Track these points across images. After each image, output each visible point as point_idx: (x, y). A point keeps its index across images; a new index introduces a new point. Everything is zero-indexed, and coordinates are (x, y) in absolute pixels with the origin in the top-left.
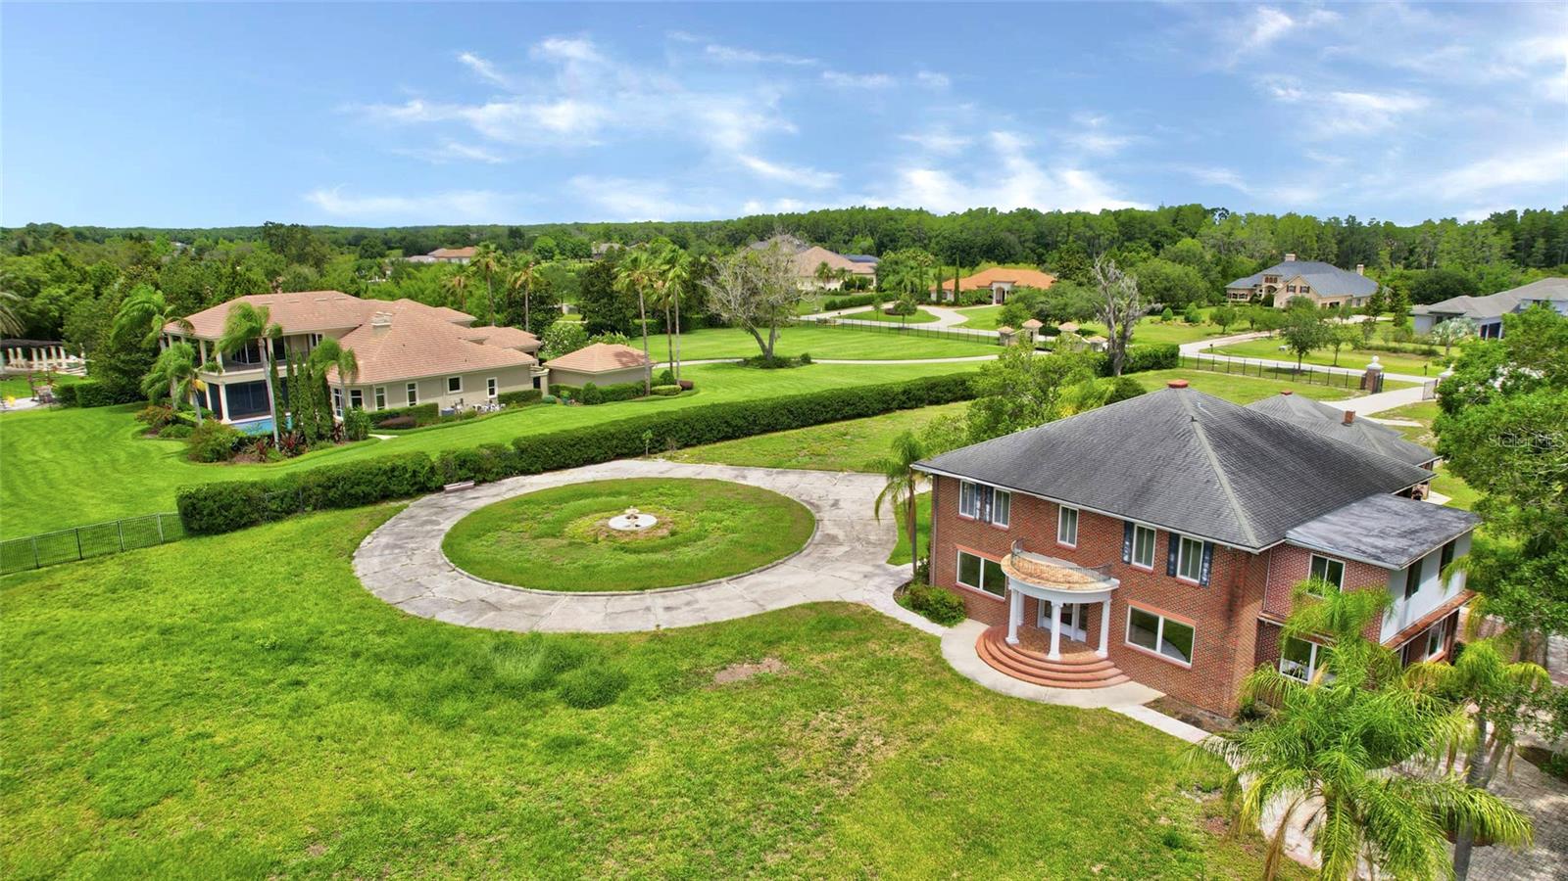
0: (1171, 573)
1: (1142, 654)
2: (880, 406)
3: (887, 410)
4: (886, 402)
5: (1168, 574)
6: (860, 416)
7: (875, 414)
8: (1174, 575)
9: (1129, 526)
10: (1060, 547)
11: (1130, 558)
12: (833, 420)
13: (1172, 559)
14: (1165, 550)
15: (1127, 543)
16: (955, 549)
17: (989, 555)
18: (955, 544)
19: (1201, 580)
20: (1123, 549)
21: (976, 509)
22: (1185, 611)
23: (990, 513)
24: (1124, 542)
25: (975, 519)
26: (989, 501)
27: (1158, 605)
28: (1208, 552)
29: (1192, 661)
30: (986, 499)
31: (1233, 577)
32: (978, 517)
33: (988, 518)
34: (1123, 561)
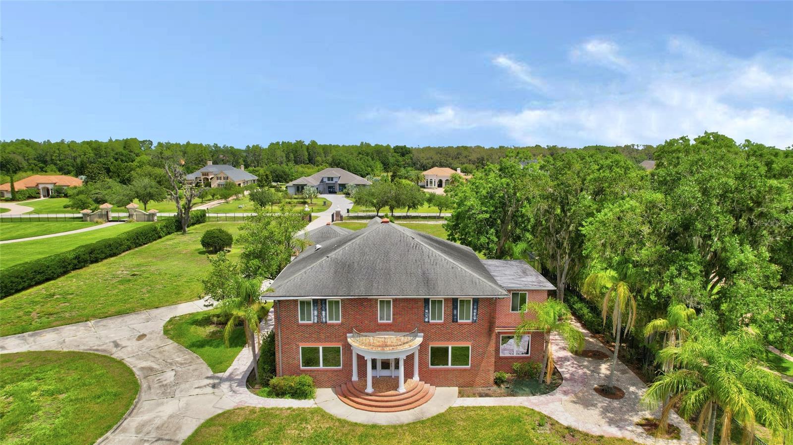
0: (455, 320)
1: (441, 370)
2: (62, 270)
3: (65, 273)
4: (64, 267)
5: (453, 322)
6: (48, 280)
7: (59, 276)
8: (457, 321)
9: (426, 301)
10: (382, 325)
11: (429, 319)
12: (30, 286)
13: (455, 313)
14: (450, 309)
15: (427, 311)
16: (298, 347)
17: (327, 343)
18: (298, 343)
19: (473, 319)
20: (424, 315)
21: (314, 316)
22: (465, 339)
23: (326, 316)
24: (425, 311)
25: (314, 323)
26: (324, 309)
27: (448, 340)
28: (475, 304)
29: (471, 364)
30: (322, 308)
31: (490, 314)
32: (316, 321)
33: (324, 320)
34: (425, 322)
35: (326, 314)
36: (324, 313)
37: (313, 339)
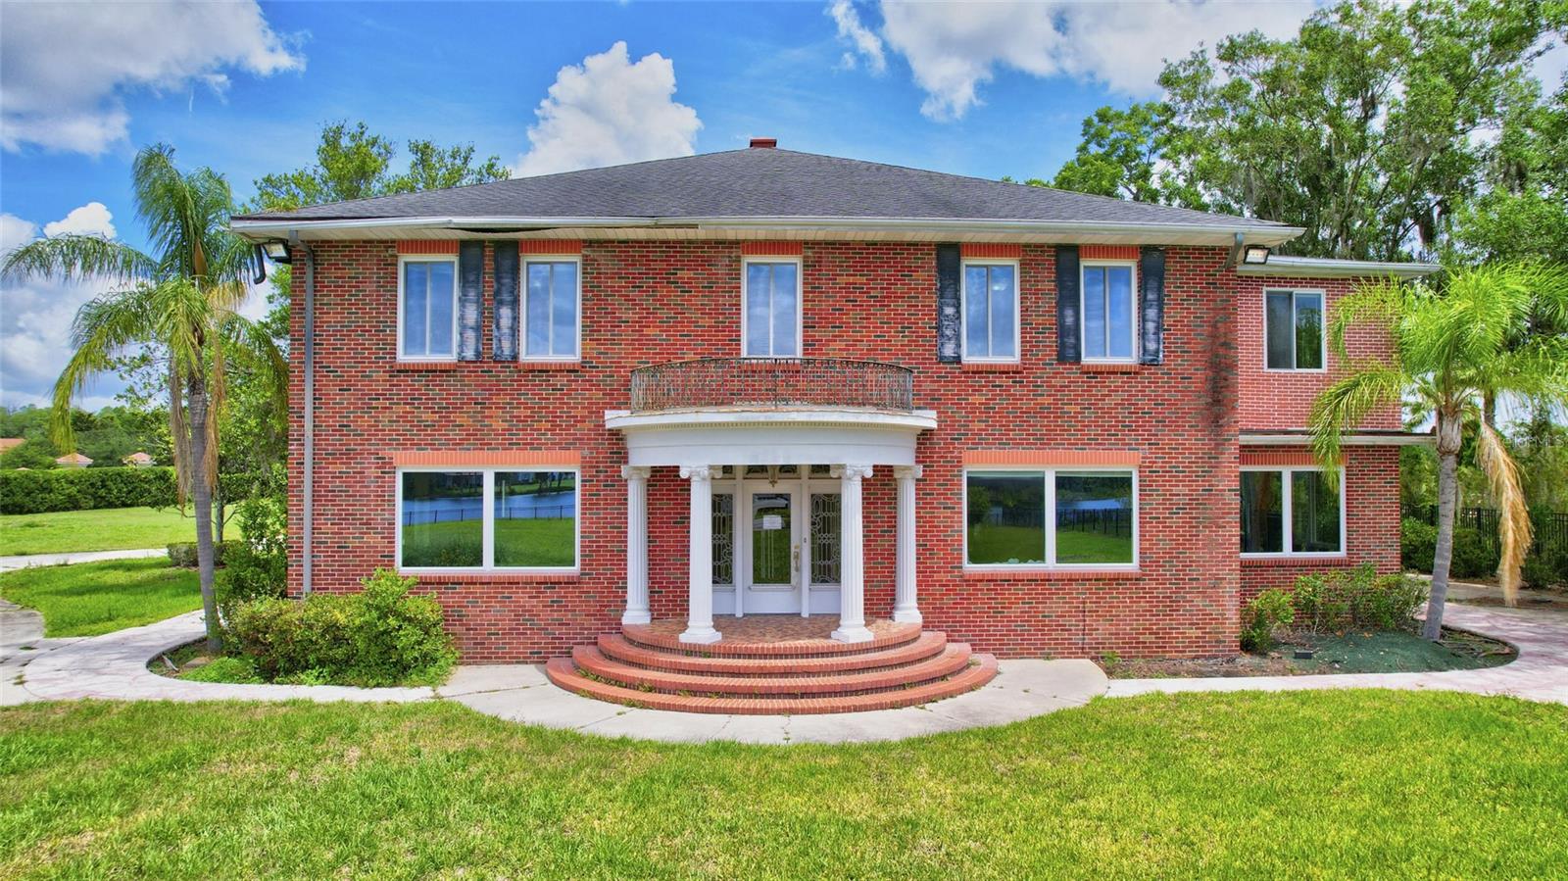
0: (1071, 354)
5: (1062, 358)
8: (1078, 360)
9: (946, 267)
10: (756, 370)
11: (959, 346)
13: (1069, 320)
14: (1049, 302)
15: (949, 311)
16: (386, 467)
17: (514, 453)
18: (387, 452)
19: (1145, 350)
20: (939, 328)
21: (463, 328)
22: (1110, 436)
23: (514, 331)
24: (940, 311)
25: (461, 359)
26: (506, 297)
27: (1044, 442)
28: (1153, 284)
29: (1142, 552)
30: (498, 293)
31: (1215, 326)
32: (470, 354)
33: (506, 345)
34: (942, 359)
35: (516, 319)
36: (505, 313)
37: (455, 434)
